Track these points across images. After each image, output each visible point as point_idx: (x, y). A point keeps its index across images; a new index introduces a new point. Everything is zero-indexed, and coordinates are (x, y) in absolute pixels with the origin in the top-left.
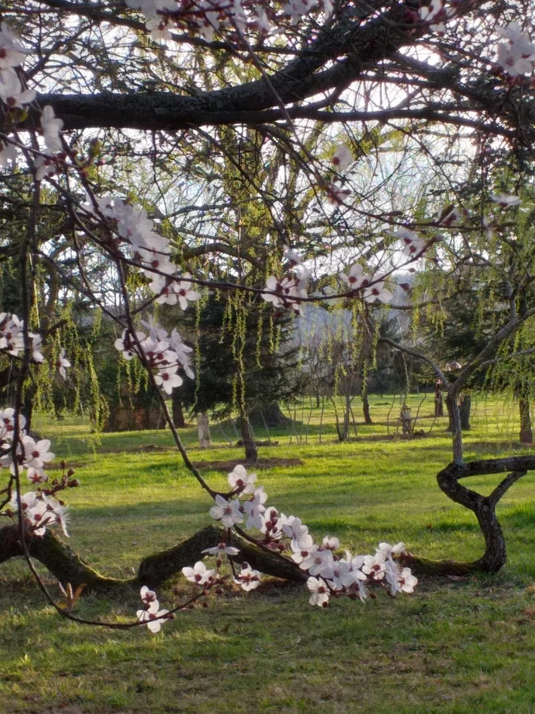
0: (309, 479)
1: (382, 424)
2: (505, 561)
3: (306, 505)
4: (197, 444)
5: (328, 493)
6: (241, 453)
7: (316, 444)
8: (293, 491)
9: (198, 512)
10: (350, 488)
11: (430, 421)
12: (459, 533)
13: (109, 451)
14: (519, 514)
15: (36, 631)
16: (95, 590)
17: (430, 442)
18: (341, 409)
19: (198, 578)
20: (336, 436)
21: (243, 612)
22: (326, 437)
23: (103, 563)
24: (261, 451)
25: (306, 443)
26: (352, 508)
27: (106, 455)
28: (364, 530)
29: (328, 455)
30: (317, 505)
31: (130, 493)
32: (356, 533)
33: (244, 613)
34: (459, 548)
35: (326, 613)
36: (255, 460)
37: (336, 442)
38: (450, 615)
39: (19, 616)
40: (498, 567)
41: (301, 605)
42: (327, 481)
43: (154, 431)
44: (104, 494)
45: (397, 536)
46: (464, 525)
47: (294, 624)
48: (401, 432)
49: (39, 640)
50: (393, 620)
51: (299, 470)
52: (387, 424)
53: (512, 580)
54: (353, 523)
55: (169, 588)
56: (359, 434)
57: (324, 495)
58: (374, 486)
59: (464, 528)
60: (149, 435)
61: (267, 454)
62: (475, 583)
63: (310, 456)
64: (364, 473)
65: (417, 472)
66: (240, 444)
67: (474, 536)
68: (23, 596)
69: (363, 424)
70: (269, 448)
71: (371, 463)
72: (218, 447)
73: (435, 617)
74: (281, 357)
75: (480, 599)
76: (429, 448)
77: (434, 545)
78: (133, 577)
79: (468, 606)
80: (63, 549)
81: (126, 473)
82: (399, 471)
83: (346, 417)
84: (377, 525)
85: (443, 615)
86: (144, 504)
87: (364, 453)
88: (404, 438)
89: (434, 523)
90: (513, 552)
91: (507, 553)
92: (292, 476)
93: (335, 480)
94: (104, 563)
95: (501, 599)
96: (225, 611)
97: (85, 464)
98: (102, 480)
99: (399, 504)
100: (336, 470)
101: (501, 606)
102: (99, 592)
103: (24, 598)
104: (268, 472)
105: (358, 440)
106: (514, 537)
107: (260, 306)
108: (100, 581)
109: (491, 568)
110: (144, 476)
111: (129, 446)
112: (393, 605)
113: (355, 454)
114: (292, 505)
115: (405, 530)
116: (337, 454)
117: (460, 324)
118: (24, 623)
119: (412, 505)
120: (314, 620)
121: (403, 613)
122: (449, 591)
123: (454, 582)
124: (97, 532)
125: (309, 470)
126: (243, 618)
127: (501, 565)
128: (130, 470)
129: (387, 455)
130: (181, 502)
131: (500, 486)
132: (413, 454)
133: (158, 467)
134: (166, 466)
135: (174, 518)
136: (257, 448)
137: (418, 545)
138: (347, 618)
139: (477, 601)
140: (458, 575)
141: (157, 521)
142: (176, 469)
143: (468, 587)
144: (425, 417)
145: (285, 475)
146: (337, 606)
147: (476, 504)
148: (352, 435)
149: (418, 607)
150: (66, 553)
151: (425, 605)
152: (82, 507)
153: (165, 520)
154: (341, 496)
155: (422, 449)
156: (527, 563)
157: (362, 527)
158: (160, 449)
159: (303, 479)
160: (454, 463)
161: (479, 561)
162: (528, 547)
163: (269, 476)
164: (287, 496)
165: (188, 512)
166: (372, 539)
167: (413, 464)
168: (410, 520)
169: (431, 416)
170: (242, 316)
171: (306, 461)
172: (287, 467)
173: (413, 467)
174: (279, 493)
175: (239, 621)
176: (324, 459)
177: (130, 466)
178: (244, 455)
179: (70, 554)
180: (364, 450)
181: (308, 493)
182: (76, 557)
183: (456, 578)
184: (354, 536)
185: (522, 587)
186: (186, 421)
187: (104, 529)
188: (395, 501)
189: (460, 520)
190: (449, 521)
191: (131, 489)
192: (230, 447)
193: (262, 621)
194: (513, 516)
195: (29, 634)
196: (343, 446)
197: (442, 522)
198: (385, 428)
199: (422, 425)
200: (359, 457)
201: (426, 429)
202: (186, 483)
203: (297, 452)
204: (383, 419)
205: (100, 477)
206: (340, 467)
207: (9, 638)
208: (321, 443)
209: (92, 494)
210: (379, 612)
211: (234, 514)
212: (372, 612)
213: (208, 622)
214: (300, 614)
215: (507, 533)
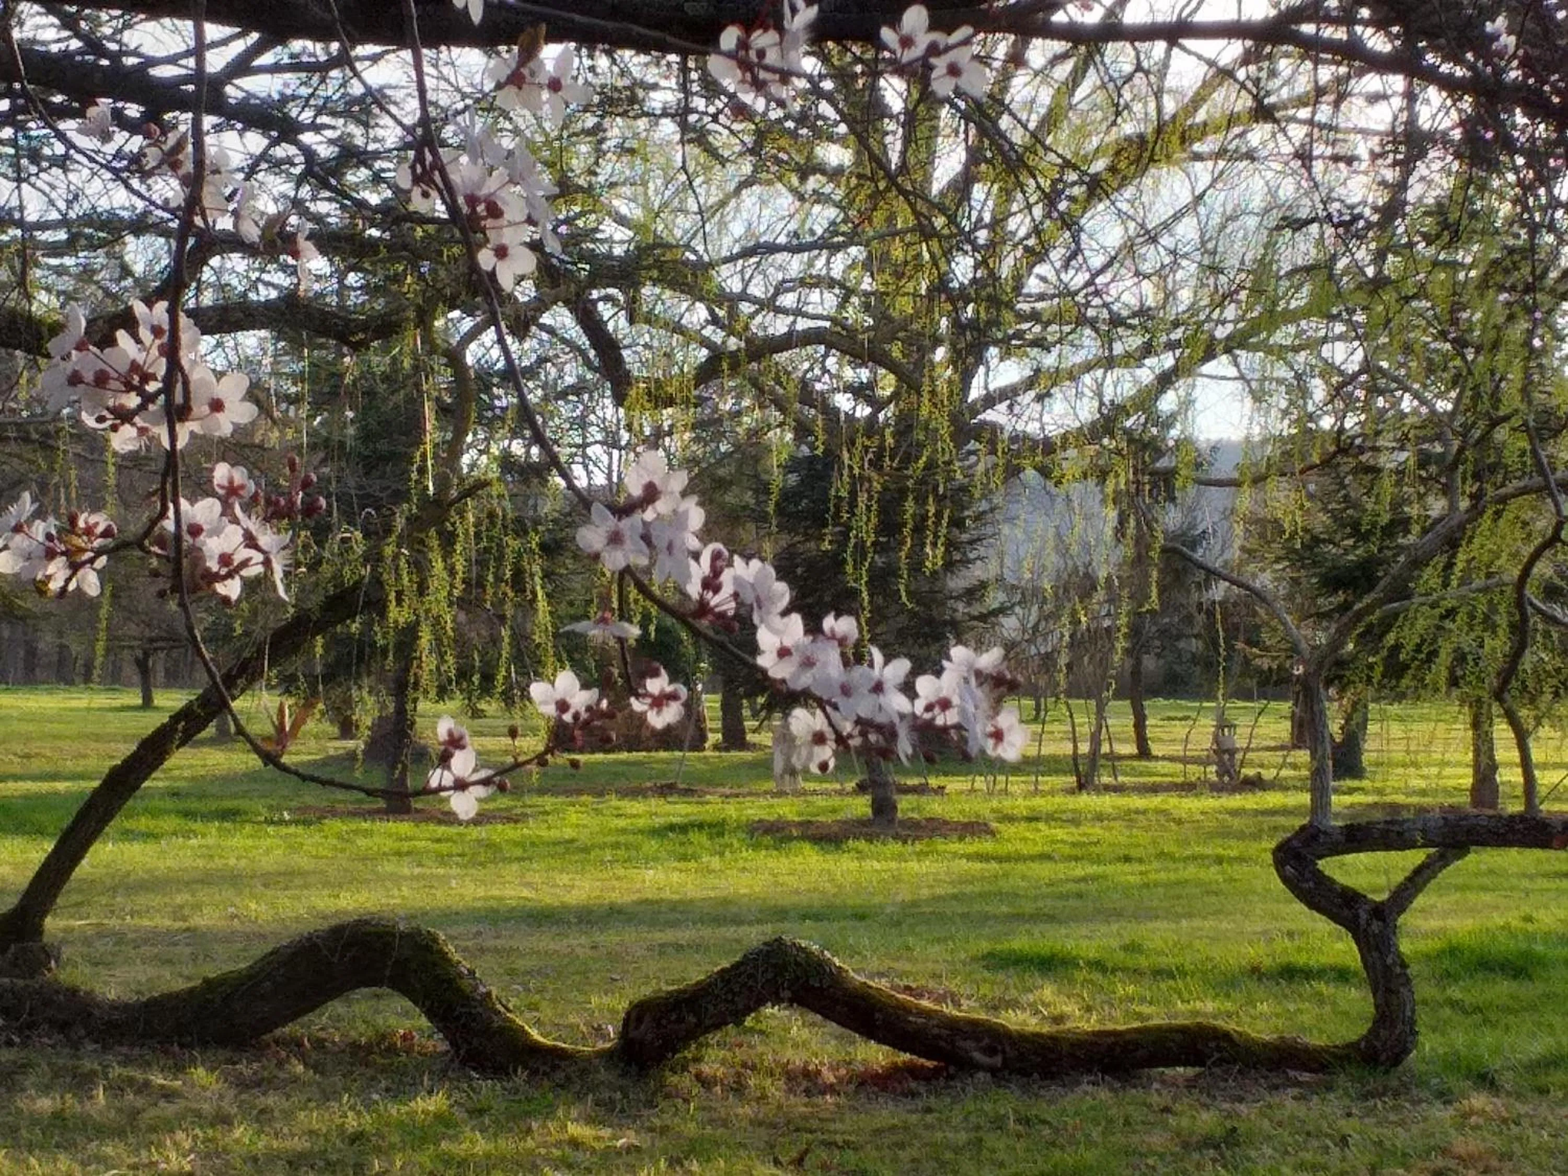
0: (1006, 866)
1: (1172, 759)
2: (1415, 1044)
3: (995, 917)
4: (771, 785)
5: (1044, 897)
6: (861, 806)
7: (1028, 795)
8: (968, 889)
9: (759, 921)
10: (1093, 887)
11: (1277, 757)
12: (1321, 987)
13: (579, 792)
14: (1453, 951)
15: (392, 1146)
16: (525, 1068)
17: (1273, 799)
18: (1085, 723)
19: (563, 706)
20: (1072, 780)
21: (838, 1126)
22: (1049, 782)
23: (547, 1012)
24: (905, 805)
25: (1006, 792)
26: (1092, 926)
27: (573, 799)
28: (1114, 971)
29: (1051, 818)
30: (1018, 917)
31: (618, 878)
32: (1097, 976)
33: (842, 1128)
34: (1320, 1018)
35: (1019, 1136)
36: (891, 821)
37: (1071, 792)
38: (1287, 1152)
39: (359, 1113)
40: (1397, 1058)
41: (966, 1119)
42: (1044, 871)
43: (678, 754)
44: (565, 879)
45: (1186, 986)
46: (1333, 969)
47: (949, 1155)
48: (1214, 778)
49: (399, 1164)
50: (1161, 1156)
51: (987, 846)
52: (1185, 760)
53: (1427, 1083)
54: (1092, 955)
55: (684, 1068)
56: (1121, 779)
57: (1036, 898)
58: (1147, 885)
59: (1333, 974)
60: (667, 762)
61: (918, 809)
62: (1345, 1090)
63: (1010, 819)
64: (1127, 859)
65: (1241, 859)
66: (861, 788)
67: (1354, 993)
68: (370, 1072)
69: (1131, 757)
70: (924, 799)
71: (1143, 838)
72: (814, 793)
73: (1253, 1154)
74: (957, 598)
75: (1354, 1121)
76: (1273, 812)
77: (1263, 1007)
78: (608, 1045)
79: (1327, 1135)
80: (460, 975)
81: (611, 839)
82: (1203, 857)
83: (1095, 740)
84: (1143, 962)
85: (1270, 1151)
86: (646, 902)
87: (1129, 817)
88: (1217, 789)
89: (1267, 962)
90: (1434, 1030)
91: (1420, 1028)
92: (969, 857)
93: (1061, 870)
94: (549, 1012)
95: (1402, 1123)
96: (802, 1124)
97: (526, 815)
98: (560, 849)
99: (1197, 923)
100: (1067, 850)
101: (1401, 1138)
102: (534, 1072)
103: (373, 1079)
104: (918, 847)
105: (1119, 789)
106: (1440, 997)
107: (910, 472)
108: (536, 1050)
109: (1383, 1057)
110: (651, 846)
111: (623, 783)
112: (1165, 1126)
113: (1109, 818)
114: (965, 916)
115: (1204, 973)
116: (1070, 816)
117: (1350, 542)
118: (368, 1128)
119: (1224, 925)
120: (993, 1151)
121: (1186, 1145)
122: (1290, 1104)
123: (1298, 1084)
124: (538, 953)
125: (1009, 848)
126: (839, 1138)
127: (1407, 1051)
128: (624, 831)
129: (1179, 822)
130: (725, 902)
131: (1409, 879)
132: (1236, 823)
133: (683, 829)
134: (701, 826)
135: (707, 932)
136: (896, 797)
137: (1228, 1005)
138: (1062, 1148)
139: (1347, 1126)
140: (1311, 1071)
141: (669, 936)
142: (721, 834)
143: (1331, 1096)
144: (1268, 749)
145: (955, 855)
146: (1044, 1122)
147: (1357, 916)
148: (1106, 779)
149: (1219, 1132)
150: (466, 984)
151: (1234, 1130)
152: (514, 903)
153: (685, 935)
154: (1072, 902)
155: (1257, 813)
156: (1463, 1051)
157: (1110, 965)
158: (688, 792)
159: (994, 865)
160: (1311, 824)
161: (1358, 1043)
162: (1469, 1021)
163: (921, 855)
164: (955, 897)
165: (737, 921)
166: (1131, 989)
167: (1233, 842)
168: (1216, 953)
169: (1282, 748)
170: (869, 491)
171: (1001, 827)
172: (961, 839)
173: (1234, 849)
174: (939, 891)
175: (829, 1145)
176: (1041, 825)
177: (622, 823)
178: (869, 811)
179: (476, 988)
180: (1129, 811)
181: (1001, 895)
182: (489, 994)
183: (1306, 1077)
184: (1091, 981)
185: (1447, 1102)
186: (750, 737)
187: (552, 946)
188: (1190, 916)
189: (1324, 960)
190: (1301, 960)
191: (621, 872)
192: (840, 793)
193: (878, 1148)
194: (1440, 954)
195: (378, 1150)
196: (1086, 801)
197: (1284, 960)
198: (1180, 766)
199: (1262, 766)
200: (1117, 824)
201: (1268, 774)
202: (741, 864)
203: (983, 808)
204: (1177, 749)
205: (556, 843)
206: (1074, 845)
207: (334, 1157)
208: (1036, 792)
209: (537, 879)
210: (1135, 1139)
211: (628, 545)
212: (1118, 1139)
213: (762, 1145)
214: (963, 1137)
215: (1424, 990)
